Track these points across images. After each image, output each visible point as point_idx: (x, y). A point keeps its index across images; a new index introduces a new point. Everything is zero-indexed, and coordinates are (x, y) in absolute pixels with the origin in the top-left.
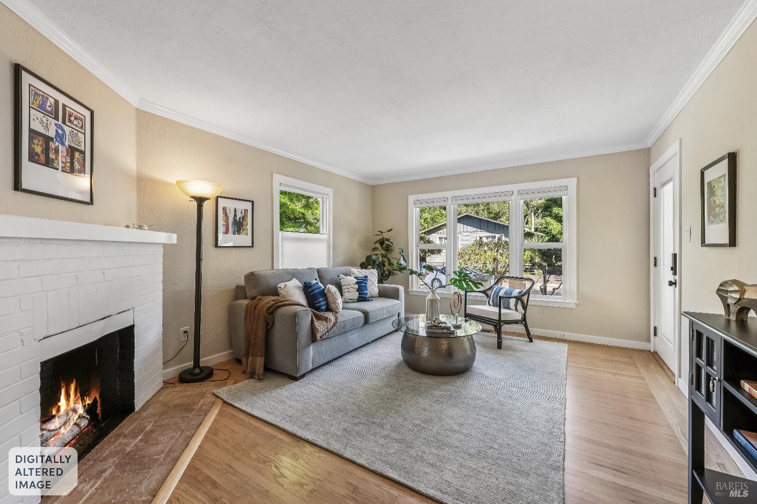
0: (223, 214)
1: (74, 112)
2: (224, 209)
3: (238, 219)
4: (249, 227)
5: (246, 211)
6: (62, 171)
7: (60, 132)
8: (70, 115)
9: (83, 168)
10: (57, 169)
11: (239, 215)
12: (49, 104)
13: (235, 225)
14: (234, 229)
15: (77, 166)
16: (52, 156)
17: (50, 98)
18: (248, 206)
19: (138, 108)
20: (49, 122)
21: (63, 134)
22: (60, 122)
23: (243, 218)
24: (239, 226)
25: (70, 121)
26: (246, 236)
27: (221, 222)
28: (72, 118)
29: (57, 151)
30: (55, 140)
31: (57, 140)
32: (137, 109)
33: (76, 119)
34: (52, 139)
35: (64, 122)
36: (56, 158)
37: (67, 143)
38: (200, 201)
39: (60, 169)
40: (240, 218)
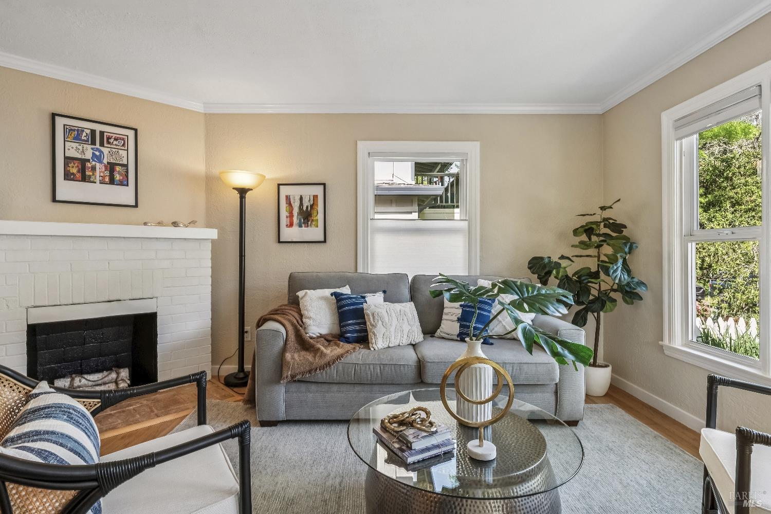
0: (287, 203)
1: (112, 135)
2: (288, 198)
3: (305, 208)
4: (320, 217)
5: (315, 197)
6: (100, 183)
7: (97, 153)
8: (109, 138)
9: (126, 178)
10: (95, 183)
11: (306, 203)
12: (84, 134)
13: (301, 215)
14: (300, 221)
15: (117, 177)
16: (88, 173)
17: (85, 130)
18: (319, 191)
19: (206, 112)
20: (85, 148)
21: (100, 155)
22: (98, 146)
23: (312, 206)
24: (307, 217)
25: (109, 143)
26: (317, 228)
27: (284, 213)
28: (111, 141)
29: (94, 169)
30: (91, 160)
31: (93, 160)
32: (205, 114)
33: (116, 139)
34: (88, 161)
35: (102, 144)
36: (93, 174)
37: (105, 161)
38: (243, 192)
39: (98, 182)
40: (307, 207)
